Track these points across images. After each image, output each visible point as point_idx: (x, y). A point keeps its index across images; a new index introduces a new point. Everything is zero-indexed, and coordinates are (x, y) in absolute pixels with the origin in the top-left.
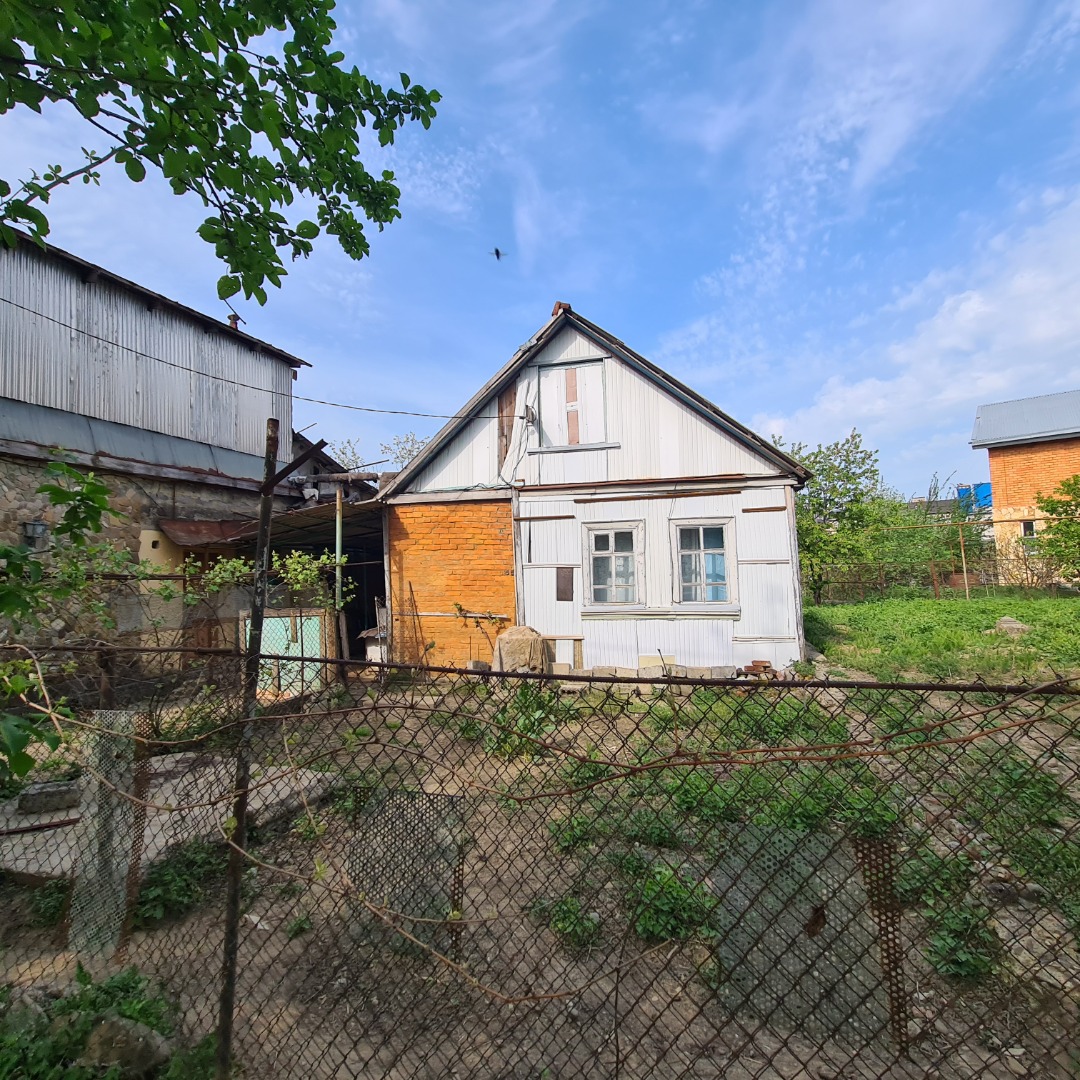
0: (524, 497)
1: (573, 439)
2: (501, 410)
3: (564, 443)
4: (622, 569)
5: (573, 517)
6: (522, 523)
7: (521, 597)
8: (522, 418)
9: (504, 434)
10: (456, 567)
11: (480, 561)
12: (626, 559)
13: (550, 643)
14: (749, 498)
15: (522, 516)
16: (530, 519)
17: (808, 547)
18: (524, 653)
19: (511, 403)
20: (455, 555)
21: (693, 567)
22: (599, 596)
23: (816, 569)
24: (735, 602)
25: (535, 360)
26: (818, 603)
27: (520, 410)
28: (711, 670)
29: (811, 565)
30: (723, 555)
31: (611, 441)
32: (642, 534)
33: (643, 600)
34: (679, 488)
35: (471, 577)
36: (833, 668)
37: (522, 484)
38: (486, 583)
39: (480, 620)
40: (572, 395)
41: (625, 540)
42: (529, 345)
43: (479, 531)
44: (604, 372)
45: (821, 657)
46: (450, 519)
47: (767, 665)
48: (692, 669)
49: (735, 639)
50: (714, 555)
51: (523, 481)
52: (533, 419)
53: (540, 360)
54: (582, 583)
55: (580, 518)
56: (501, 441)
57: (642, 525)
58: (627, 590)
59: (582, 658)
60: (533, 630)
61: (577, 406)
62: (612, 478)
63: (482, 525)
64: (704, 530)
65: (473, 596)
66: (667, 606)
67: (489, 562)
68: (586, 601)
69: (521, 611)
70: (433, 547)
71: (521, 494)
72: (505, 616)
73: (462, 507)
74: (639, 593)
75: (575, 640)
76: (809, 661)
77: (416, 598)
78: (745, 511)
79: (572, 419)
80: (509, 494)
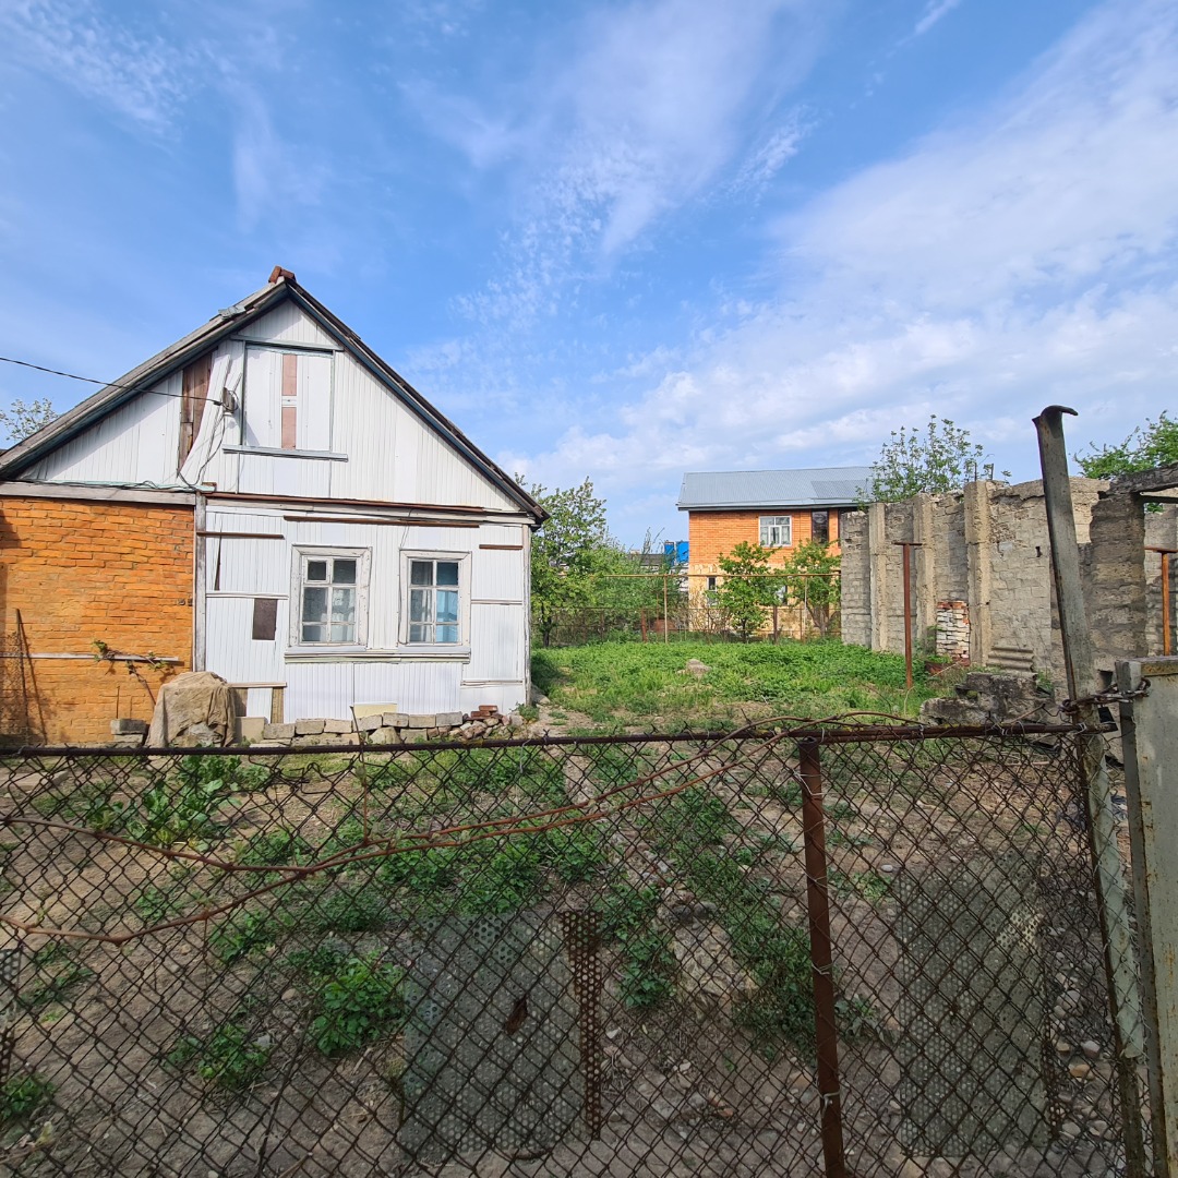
0: (213, 506)
1: (288, 440)
2: (186, 388)
3: (275, 444)
4: (341, 604)
5: (281, 537)
6: (209, 540)
7: (201, 633)
8: (216, 403)
9: (190, 421)
10: (102, 592)
11: (138, 586)
12: (346, 591)
13: (240, 692)
14: (489, 533)
15: (209, 529)
16: (221, 535)
17: (541, 589)
18: (200, 706)
19: (202, 381)
20: (98, 575)
21: (424, 605)
22: (310, 635)
23: (547, 612)
24: (466, 644)
25: (241, 333)
26: (547, 645)
27: (214, 392)
28: (436, 717)
29: (543, 609)
30: (456, 592)
31: (337, 451)
32: (367, 563)
33: (364, 639)
34: (413, 515)
35: (125, 606)
36: (555, 710)
37: (212, 489)
38: (148, 615)
39: (135, 664)
40: (289, 387)
41: (346, 569)
42: (233, 311)
43: (142, 545)
44: (333, 368)
45: (545, 700)
46: (94, 526)
47: (494, 709)
48: (414, 717)
49: (464, 684)
50: (447, 592)
51: (214, 485)
52: (234, 407)
53: (248, 334)
54: (288, 618)
55: (291, 539)
56: (185, 429)
57: (367, 553)
58: (345, 628)
59: (282, 709)
60: (216, 677)
61: (296, 401)
62: (337, 495)
63: (147, 537)
64: (438, 564)
65: (125, 631)
66: (391, 647)
67: (155, 587)
68: (293, 640)
69: (200, 652)
70: (63, 561)
71: (209, 501)
72: (176, 659)
73: (116, 510)
74: (360, 631)
75: (274, 688)
76: (534, 704)
77: (28, 633)
78: (482, 547)
79: (289, 417)
80: (191, 500)
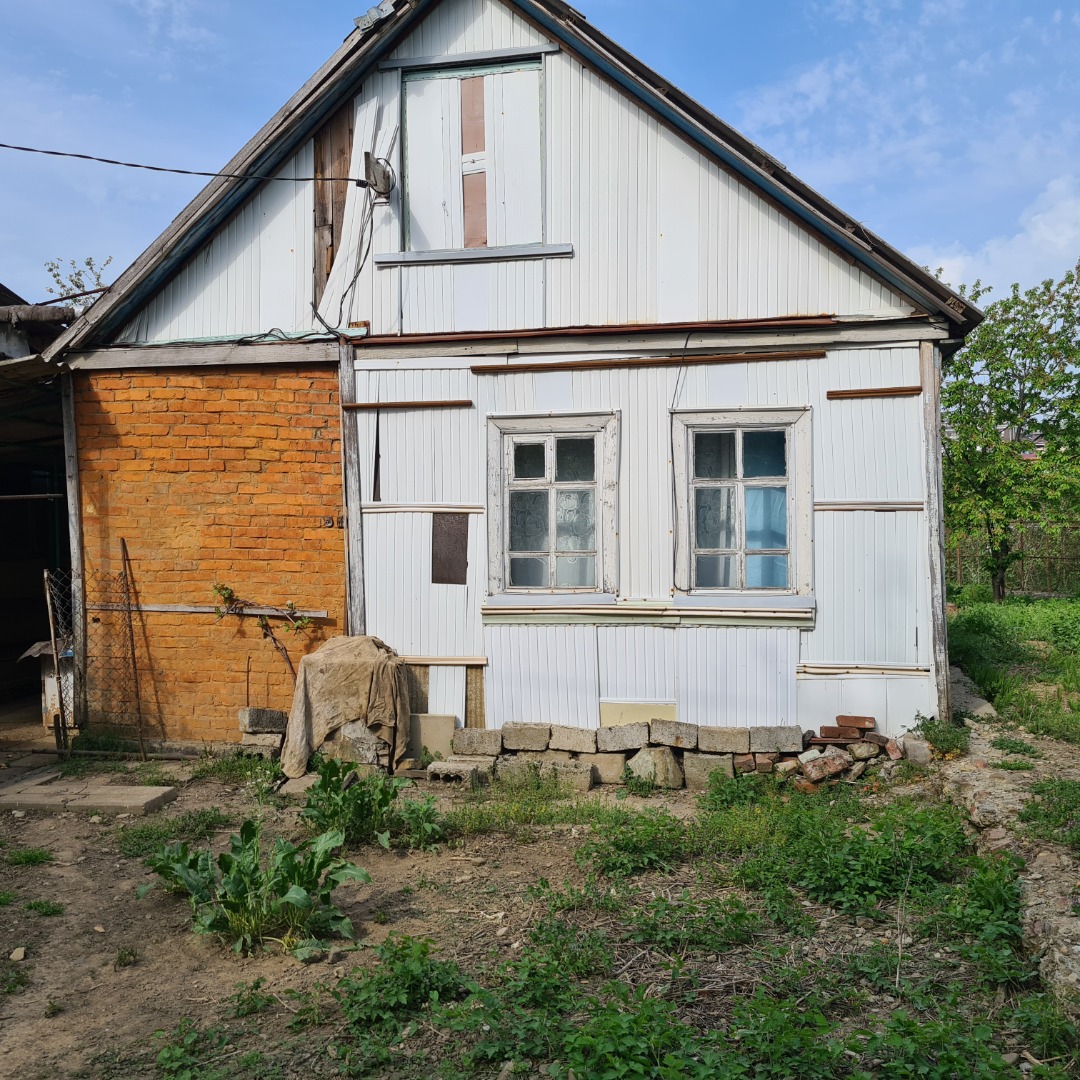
0: (366, 360)
1: (475, 231)
2: (319, 168)
3: (456, 244)
4: (574, 518)
5: (468, 405)
6: (362, 417)
7: (357, 573)
8: (360, 184)
9: (327, 221)
10: (223, 510)
11: (272, 497)
12: (583, 496)
13: (418, 671)
14: (846, 367)
15: (361, 400)
16: (378, 408)
18: (356, 694)
19: (342, 152)
20: (219, 484)
21: (723, 516)
22: (522, 574)
24: (805, 591)
25: (394, 56)
27: (357, 170)
28: (749, 734)
30: (783, 489)
31: (556, 240)
32: (612, 443)
33: (612, 583)
34: (694, 344)
35: (253, 529)
36: (1007, 734)
37: (362, 331)
38: (283, 544)
39: (271, 622)
40: (472, 136)
41: (577, 456)
43: (271, 432)
44: (543, 87)
45: (986, 709)
46: (209, 406)
47: (868, 725)
48: (710, 732)
49: (803, 670)
50: (767, 490)
51: (367, 324)
52: (389, 188)
53: (406, 55)
54: (485, 547)
55: (485, 407)
56: (322, 237)
57: (613, 423)
58: (583, 563)
59: (482, 704)
60: (379, 645)
61: (483, 160)
62: (554, 322)
63: (277, 419)
64: (746, 436)
65: (255, 570)
66: (661, 597)
67: (291, 499)
68: (495, 584)
69: (357, 602)
70: (172, 465)
71: (359, 352)
72: (323, 614)
73: (234, 379)
74: (604, 568)
75: (468, 667)
76: (957, 717)
77: (137, 574)
78: (833, 395)
79: (473, 189)
80: (334, 352)
